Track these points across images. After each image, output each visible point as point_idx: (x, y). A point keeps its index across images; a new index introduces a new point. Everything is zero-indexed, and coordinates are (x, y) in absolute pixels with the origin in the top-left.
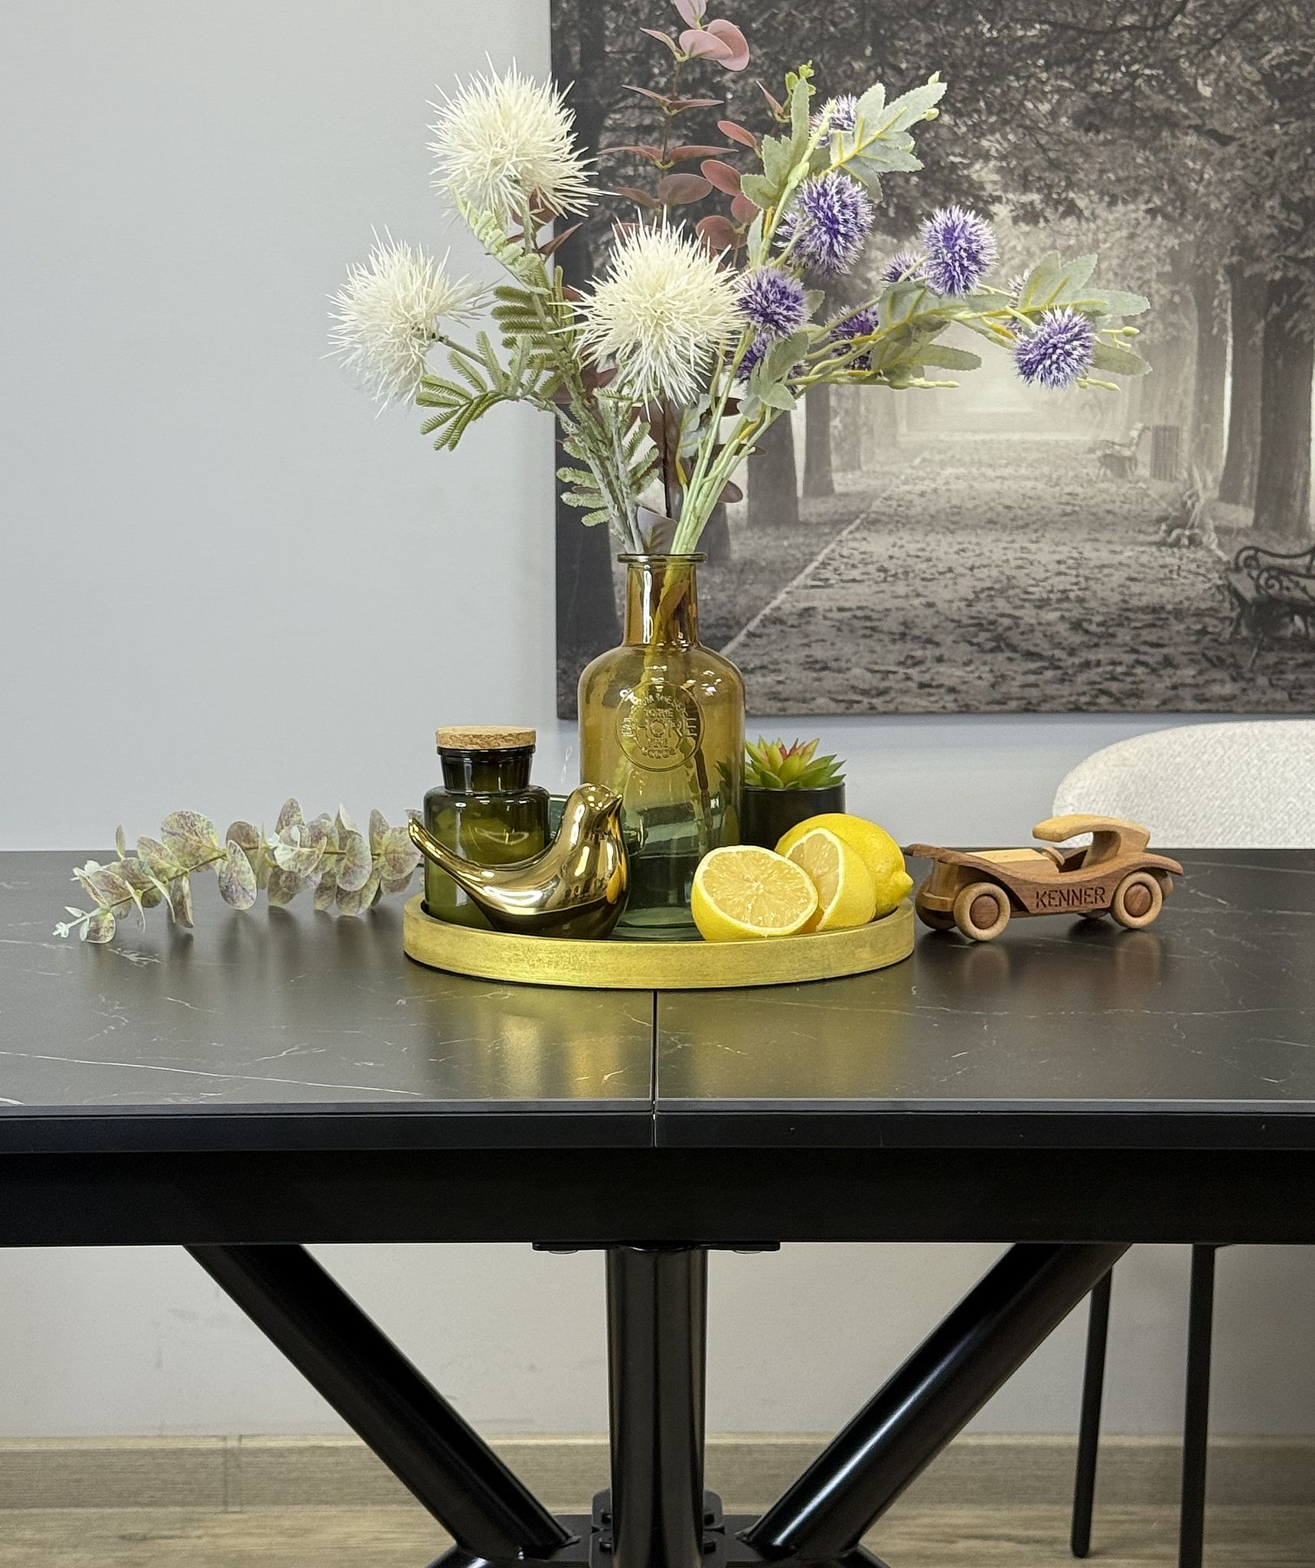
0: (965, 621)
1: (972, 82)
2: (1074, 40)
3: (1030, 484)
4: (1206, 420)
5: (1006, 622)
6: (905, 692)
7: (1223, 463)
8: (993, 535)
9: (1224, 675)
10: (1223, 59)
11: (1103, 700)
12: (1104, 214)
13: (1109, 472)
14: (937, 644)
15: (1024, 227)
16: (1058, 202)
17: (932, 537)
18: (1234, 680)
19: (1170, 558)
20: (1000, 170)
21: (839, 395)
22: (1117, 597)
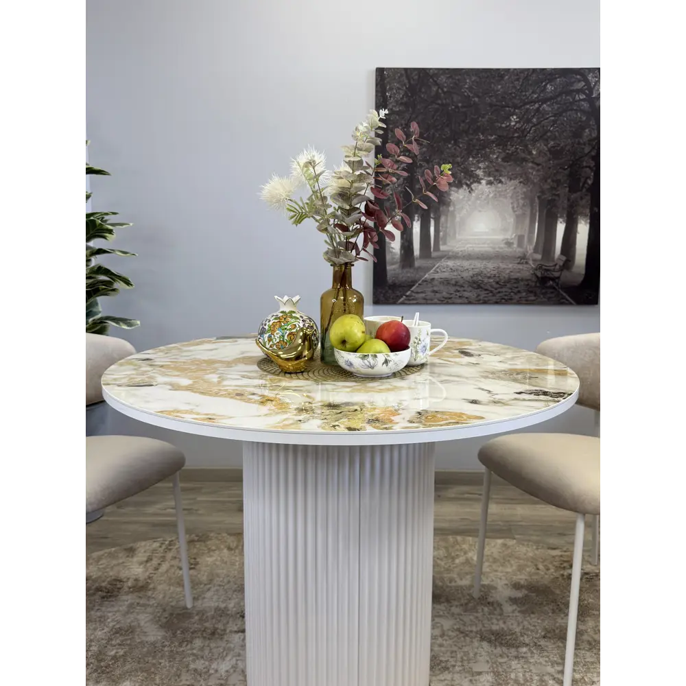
0: (470, 282)
1: (478, 150)
2: (503, 140)
3: (488, 249)
4: (531, 234)
5: (481, 282)
6: (456, 298)
7: (534, 244)
8: (478, 261)
9: (532, 295)
10: (539, 145)
11: (503, 301)
12: (508, 183)
13: (506, 246)
14: (463, 287)
15: (489, 186)
16: (497, 180)
17: (464, 262)
18: (535, 296)
19: (520, 267)
20: (483, 172)
21: (442, 227)
22: (507, 276)
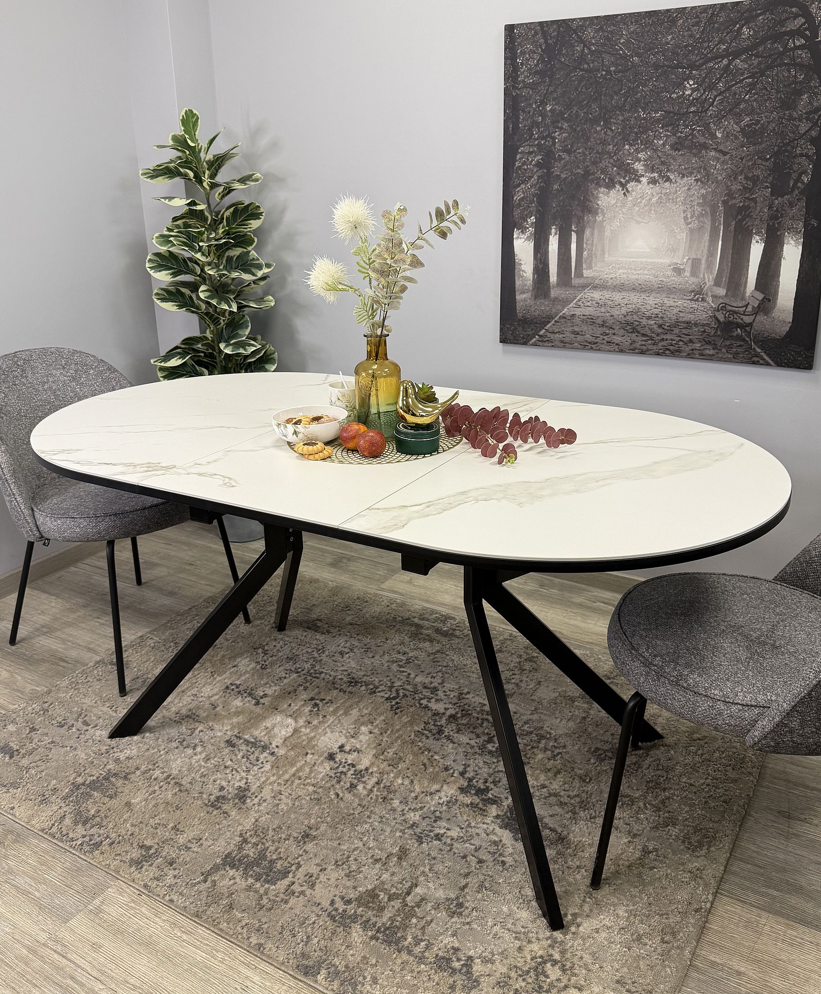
0: (623, 322)
1: (636, 133)
2: (672, 117)
3: (648, 277)
4: (711, 257)
5: (637, 323)
6: (603, 344)
7: (716, 273)
8: (635, 294)
9: (711, 347)
10: (727, 123)
11: (667, 352)
12: (679, 181)
13: (675, 274)
14: (614, 329)
15: (651, 186)
16: (664, 177)
17: (614, 293)
18: (714, 349)
19: (694, 305)
20: (644, 165)
21: (587, 244)
